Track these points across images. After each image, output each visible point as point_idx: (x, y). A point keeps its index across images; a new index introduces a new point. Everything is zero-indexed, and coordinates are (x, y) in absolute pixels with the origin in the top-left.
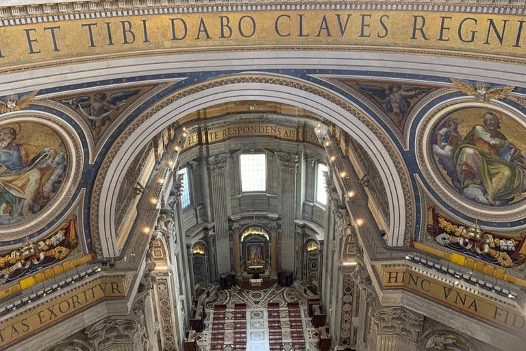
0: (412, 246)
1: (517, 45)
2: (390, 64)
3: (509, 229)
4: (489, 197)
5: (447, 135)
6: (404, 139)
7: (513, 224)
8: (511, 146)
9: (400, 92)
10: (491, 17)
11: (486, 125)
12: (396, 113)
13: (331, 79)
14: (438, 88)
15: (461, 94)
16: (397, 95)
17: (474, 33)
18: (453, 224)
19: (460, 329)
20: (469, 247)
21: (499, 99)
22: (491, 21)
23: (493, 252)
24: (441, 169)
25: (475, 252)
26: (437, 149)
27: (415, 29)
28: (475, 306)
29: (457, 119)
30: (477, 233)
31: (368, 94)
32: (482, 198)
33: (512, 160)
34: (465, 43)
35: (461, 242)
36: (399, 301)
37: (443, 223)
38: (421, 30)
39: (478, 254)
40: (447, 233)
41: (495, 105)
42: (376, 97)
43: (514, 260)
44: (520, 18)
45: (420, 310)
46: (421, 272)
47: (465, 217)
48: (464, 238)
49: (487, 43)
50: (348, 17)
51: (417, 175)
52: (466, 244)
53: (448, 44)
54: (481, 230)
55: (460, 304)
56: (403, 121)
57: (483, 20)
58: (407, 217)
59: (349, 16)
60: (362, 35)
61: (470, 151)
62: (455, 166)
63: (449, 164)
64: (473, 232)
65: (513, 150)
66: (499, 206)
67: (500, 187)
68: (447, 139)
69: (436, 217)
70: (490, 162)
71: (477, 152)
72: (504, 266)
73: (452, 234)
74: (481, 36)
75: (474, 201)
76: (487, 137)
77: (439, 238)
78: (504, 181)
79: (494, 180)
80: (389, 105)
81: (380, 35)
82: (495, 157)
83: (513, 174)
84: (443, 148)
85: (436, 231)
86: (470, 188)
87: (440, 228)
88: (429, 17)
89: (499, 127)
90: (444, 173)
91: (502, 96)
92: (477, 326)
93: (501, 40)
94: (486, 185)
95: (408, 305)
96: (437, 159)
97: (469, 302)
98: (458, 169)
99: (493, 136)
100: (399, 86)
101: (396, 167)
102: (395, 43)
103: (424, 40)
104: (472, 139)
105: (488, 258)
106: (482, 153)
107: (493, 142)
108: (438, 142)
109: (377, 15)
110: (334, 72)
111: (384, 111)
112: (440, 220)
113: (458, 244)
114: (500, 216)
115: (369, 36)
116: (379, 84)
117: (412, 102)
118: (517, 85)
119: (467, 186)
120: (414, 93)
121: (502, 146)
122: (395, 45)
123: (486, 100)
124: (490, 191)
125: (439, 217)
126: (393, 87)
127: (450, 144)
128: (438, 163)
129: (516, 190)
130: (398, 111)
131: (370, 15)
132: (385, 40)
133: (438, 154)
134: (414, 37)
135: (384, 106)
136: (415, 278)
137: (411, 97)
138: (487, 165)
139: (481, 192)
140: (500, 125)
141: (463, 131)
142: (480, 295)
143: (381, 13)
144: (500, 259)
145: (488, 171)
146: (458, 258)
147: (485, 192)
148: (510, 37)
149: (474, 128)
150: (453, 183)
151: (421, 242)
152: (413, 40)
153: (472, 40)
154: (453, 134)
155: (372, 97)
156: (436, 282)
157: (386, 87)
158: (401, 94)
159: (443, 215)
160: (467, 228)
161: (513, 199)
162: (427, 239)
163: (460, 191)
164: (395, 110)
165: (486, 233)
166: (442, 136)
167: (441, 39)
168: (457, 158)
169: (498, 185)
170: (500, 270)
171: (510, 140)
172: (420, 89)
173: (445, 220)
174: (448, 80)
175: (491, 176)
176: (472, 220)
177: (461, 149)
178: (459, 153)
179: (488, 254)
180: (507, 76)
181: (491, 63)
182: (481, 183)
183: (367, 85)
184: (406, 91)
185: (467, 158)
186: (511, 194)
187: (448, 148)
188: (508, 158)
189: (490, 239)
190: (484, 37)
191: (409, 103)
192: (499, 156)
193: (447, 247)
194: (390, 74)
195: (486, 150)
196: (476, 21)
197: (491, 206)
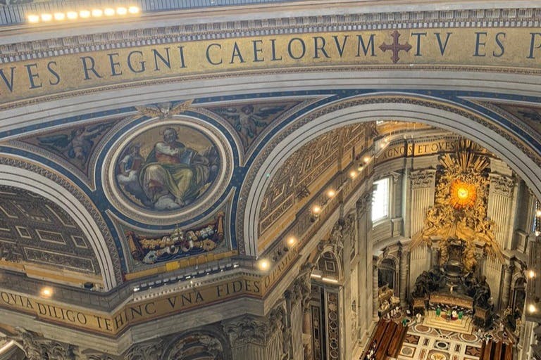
0: (124, 280)
1: (183, 66)
2: (71, 109)
3: (205, 218)
4: (179, 201)
5: (130, 161)
6: (90, 180)
7: (206, 213)
8: (189, 150)
9: (83, 134)
10: (153, 47)
11: (166, 141)
12: (79, 158)
13: (9, 141)
14: (121, 119)
15: (145, 118)
16: (80, 138)
17: (143, 63)
18: (155, 239)
19: (195, 326)
20: (176, 251)
21: (181, 113)
22: (155, 51)
23: (198, 244)
24: (129, 195)
25: (183, 252)
26: (122, 178)
27: (86, 70)
28: (201, 297)
29: (139, 144)
30: (181, 235)
31: (49, 146)
32: (173, 205)
33: (192, 162)
34: (138, 73)
35: (168, 250)
36: (130, 340)
37: (146, 243)
38: (93, 69)
39: (186, 253)
40: (152, 250)
41: (177, 119)
42: (57, 147)
43: (215, 241)
44: (179, 45)
45: (153, 335)
46: (139, 299)
47: (165, 228)
48: (170, 246)
49: (157, 69)
50: (12, 71)
51: (108, 212)
52: (172, 250)
53: (123, 77)
54: (183, 231)
55: (187, 304)
56: (87, 163)
57: (148, 51)
58: (111, 256)
59: (12, 69)
60: (33, 87)
61: (153, 168)
62: (142, 188)
63: (136, 188)
64: (177, 236)
65: (191, 153)
66: (189, 204)
67: (185, 189)
68: (130, 165)
69: (137, 241)
70: (173, 171)
71: (160, 166)
72: (210, 250)
73: (158, 248)
74: (150, 65)
75: (167, 210)
76: (168, 150)
77: (147, 259)
78: (188, 182)
79: (179, 185)
80: (71, 152)
81: (53, 82)
82: (178, 165)
83: (195, 173)
84: (127, 175)
85: (140, 254)
86: (160, 200)
87: (145, 249)
88: (96, 56)
89: (177, 138)
90: (133, 197)
91: (183, 110)
92: (209, 312)
93: (168, 65)
94: (173, 192)
95: (140, 338)
96: (123, 187)
97: (194, 296)
98: (145, 188)
99: (172, 148)
100: (82, 128)
101: (89, 211)
102: (70, 88)
103: (98, 78)
104: (154, 157)
105: (196, 251)
106: (165, 166)
107: (173, 153)
108: (122, 171)
109: (43, 64)
110: (12, 132)
111: (67, 159)
112: (142, 242)
113: (166, 254)
114: (194, 211)
115: (41, 86)
116: (61, 132)
117: (95, 141)
118: (195, 97)
119: (157, 200)
120: (97, 130)
121: (181, 153)
122: (72, 89)
123: (170, 117)
124: (178, 196)
125: (140, 240)
126: (74, 132)
127: (134, 169)
128: (124, 191)
129: (200, 185)
130: (80, 154)
131: (36, 65)
132: (60, 86)
133: (123, 183)
134: (87, 77)
135: (66, 154)
136: (138, 309)
137: (94, 136)
138: (171, 174)
139: (171, 200)
140: (178, 136)
141: (145, 152)
142: (204, 284)
143: (47, 61)
144: (205, 247)
145: (173, 179)
146: (172, 265)
147: (174, 198)
148: (175, 60)
149: (155, 146)
150: (143, 203)
151: (131, 272)
152: (87, 80)
153: (144, 70)
154: (136, 158)
155: (53, 148)
156: (159, 299)
157: (69, 133)
158: (84, 136)
159: (143, 236)
160: (169, 236)
161: (198, 194)
162: (135, 266)
163: (152, 208)
164: (78, 154)
165: (187, 232)
166: (125, 164)
167: (114, 74)
168: (142, 179)
169: (183, 188)
170: (210, 254)
171: (188, 146)
172: (104, 125)
173: (148, 239)
174: (134, 109)
175: (176, 182)
176: (173, 227)
177: (145, 169)
178: (144, 173)
179: (195, 248)
180: (185, 92)
181: (168, 85)
182: (169, 192)
183: (48, 137)
184: (90, 131)
185: (152, 176)
186: (195, 191)
187: (132, 174)
188: (188, 161)
189: (192, 235)
190: (153, 64)
191: (92, 143)
192: (180, 162)
193: (157, 262)
194: (75, 119)
195: (169, 162)
196: (141, 53)
197: (182, 207)
